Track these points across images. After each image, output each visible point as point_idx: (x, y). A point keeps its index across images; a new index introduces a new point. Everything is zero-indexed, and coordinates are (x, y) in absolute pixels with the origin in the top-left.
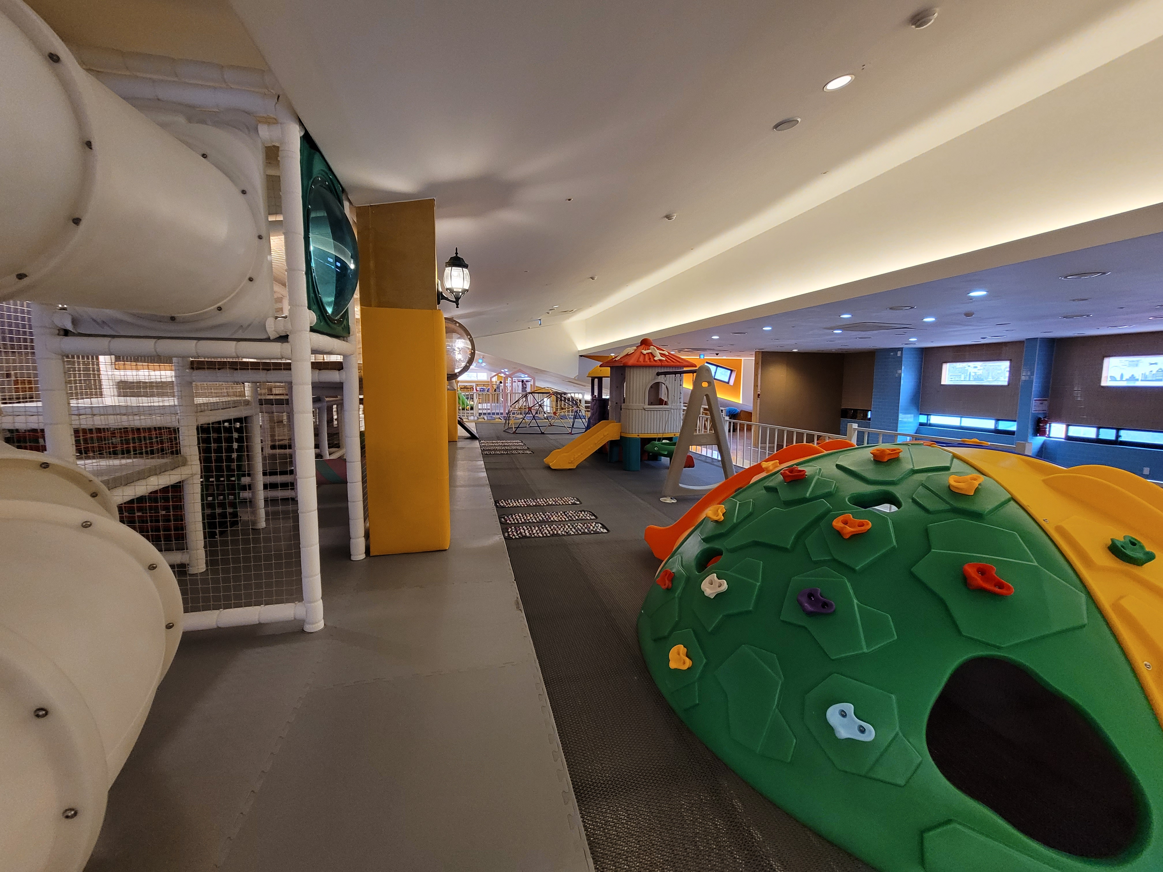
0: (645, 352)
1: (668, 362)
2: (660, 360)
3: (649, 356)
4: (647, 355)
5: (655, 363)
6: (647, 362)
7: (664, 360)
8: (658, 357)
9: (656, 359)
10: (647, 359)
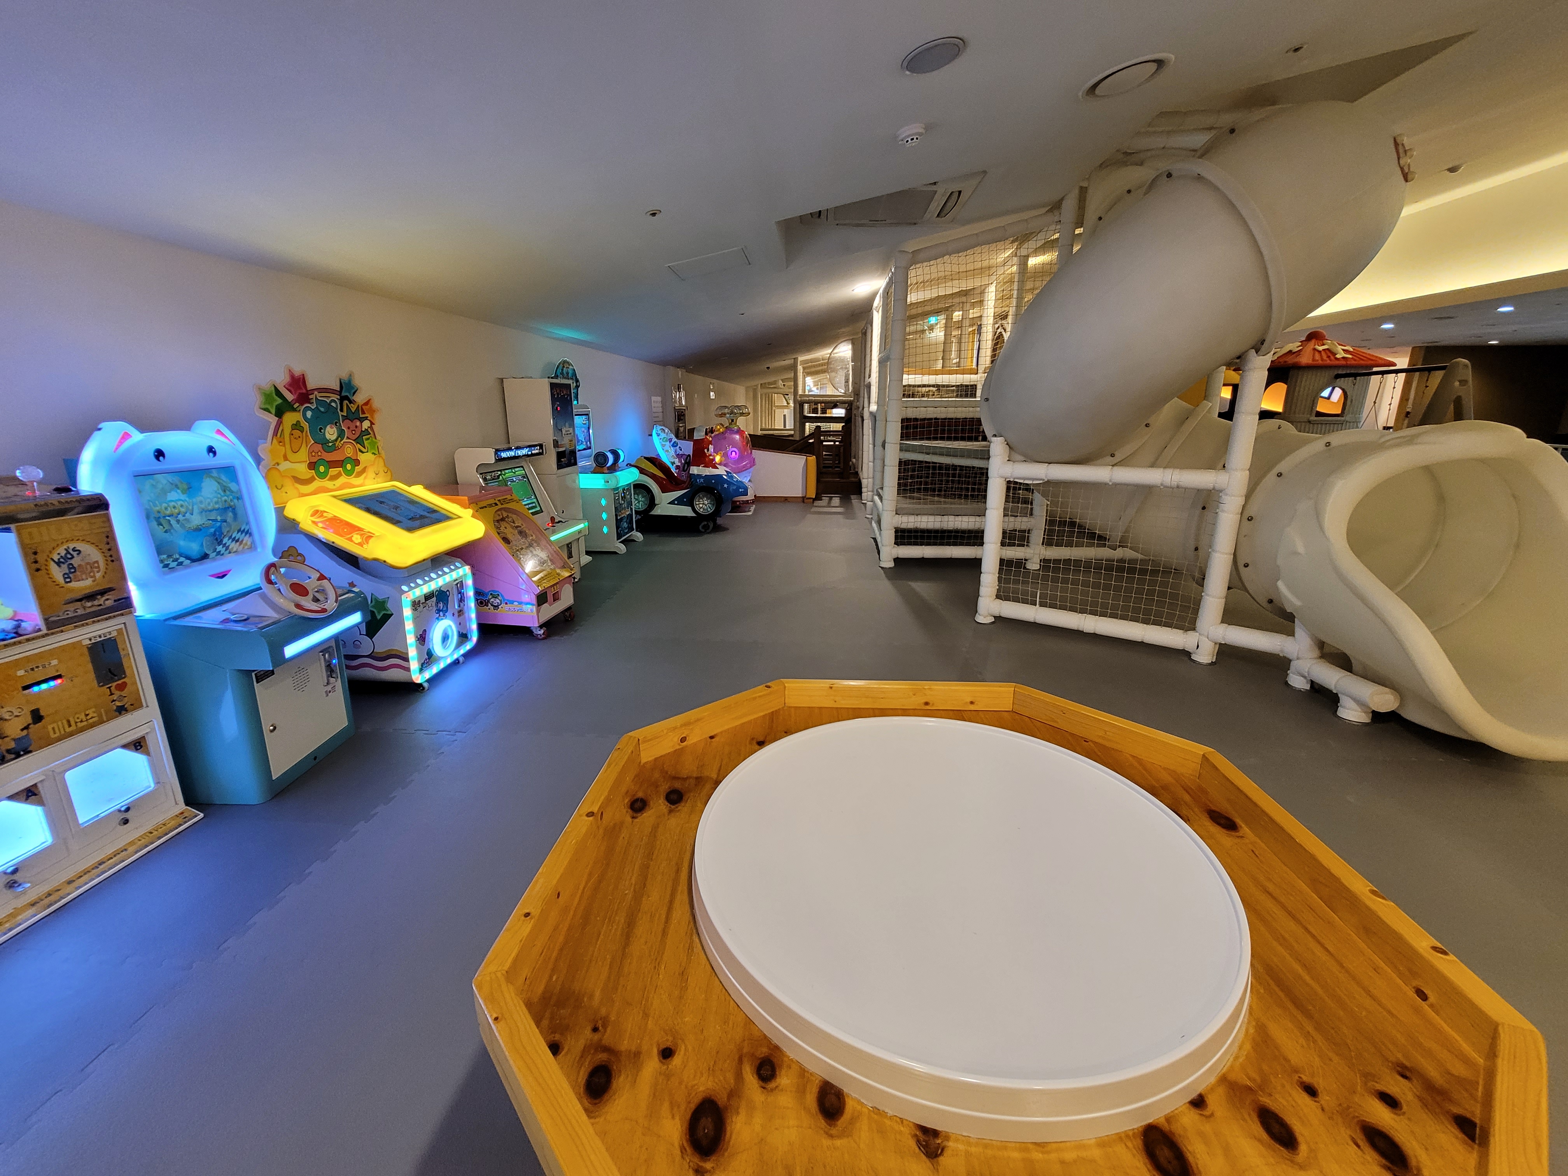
0: (1321, 348)
1: (1355, 360)
2: (1343, 358)
3: (1326, 353)
4: (1323, 353)
5: (1337, 362)
6: (1326, 360)
7: (1349, 358)
8: (1341, 355)
9: (1338, 356)
10: (1325, 357)
